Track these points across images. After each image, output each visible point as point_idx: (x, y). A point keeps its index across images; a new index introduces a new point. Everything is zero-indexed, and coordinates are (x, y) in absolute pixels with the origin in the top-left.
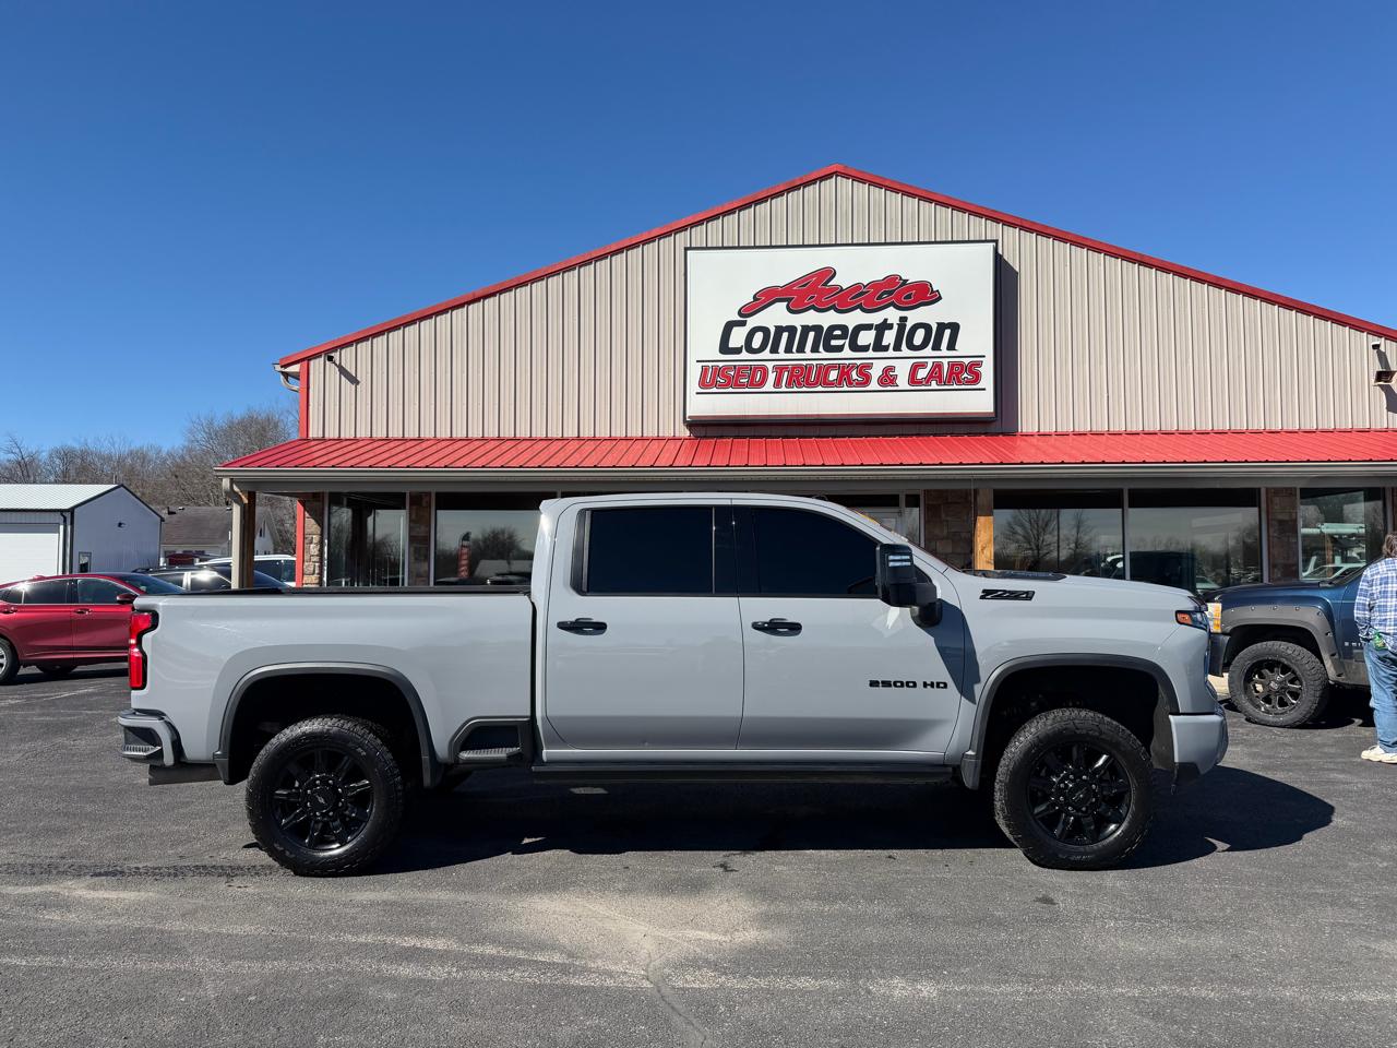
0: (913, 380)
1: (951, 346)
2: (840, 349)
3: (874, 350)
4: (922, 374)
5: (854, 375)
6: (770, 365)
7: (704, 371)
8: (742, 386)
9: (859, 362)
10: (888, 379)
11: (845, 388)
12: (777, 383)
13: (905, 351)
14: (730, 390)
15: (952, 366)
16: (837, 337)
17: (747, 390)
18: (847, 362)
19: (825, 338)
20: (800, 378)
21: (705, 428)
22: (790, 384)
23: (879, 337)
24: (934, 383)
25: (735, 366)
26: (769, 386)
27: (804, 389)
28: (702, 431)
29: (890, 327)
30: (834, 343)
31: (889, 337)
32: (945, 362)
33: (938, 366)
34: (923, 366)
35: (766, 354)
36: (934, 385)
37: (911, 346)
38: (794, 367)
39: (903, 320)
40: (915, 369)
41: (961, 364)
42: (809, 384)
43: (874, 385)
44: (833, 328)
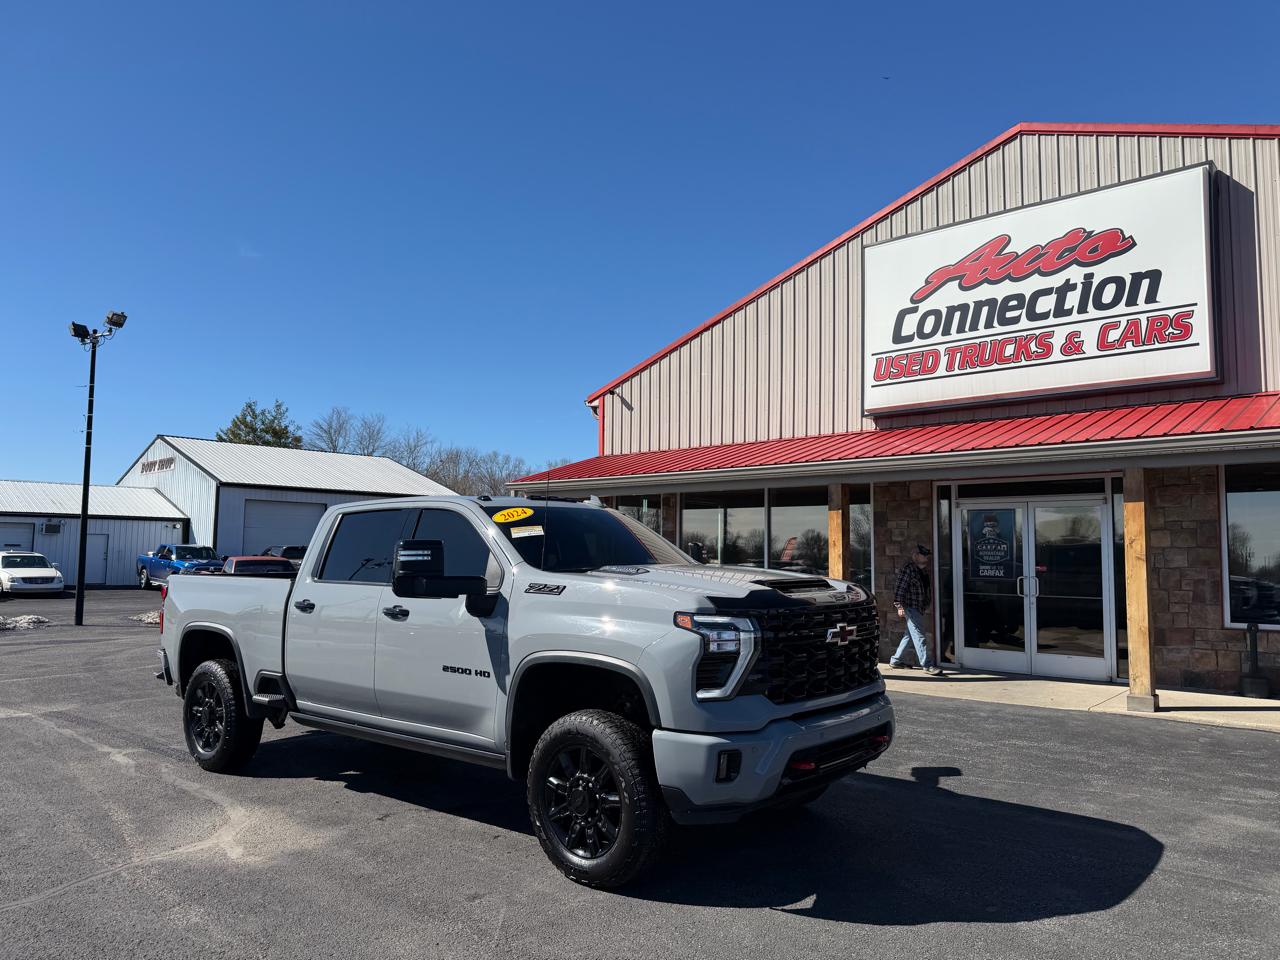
0: (1103, 344)
1: (1151, 298)
2: (1016, 320)
3: (1055, 316)
4: (1114, 335)
5: (1033, 346)
6: (942, 349)
7: (879, 363)
8: (915, 373)
9: (1037, 332)
10: (1073, 346)
11: (1024, 363)
12: (950, 367)
13: (1092, 312)
14: (903, 379)
15: (1151, 321)
16: (1014, 308)
17: (919, 377)
18: (1025, 334)
19: (999, 311)
20: (974, 358)
21: (891, 420)
22: (962, 366)
23: (1061, 301)
24: (1129, 344)
25: (907, 355)
26: (941, 370)
27: (979, 369)
28: (887, 423)
29: (1074, 287)
30: (1009, 315)
31: (1073, 299)
32: (1143, 318)
33: (1136, 324)
34: (1115, 326)
35: (938, 337)
36: (1129, 347)
37: (1099, 306)
38: (967, 347)
39: (1089, 277)
40: (1104, 331)
41: (1165, 318)
42: (983, 363)
43: (1056, 355)
44: (1008, 299)
